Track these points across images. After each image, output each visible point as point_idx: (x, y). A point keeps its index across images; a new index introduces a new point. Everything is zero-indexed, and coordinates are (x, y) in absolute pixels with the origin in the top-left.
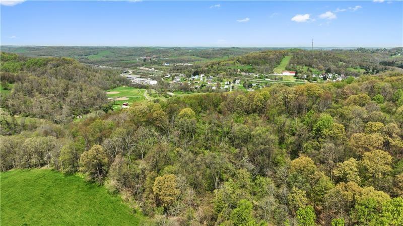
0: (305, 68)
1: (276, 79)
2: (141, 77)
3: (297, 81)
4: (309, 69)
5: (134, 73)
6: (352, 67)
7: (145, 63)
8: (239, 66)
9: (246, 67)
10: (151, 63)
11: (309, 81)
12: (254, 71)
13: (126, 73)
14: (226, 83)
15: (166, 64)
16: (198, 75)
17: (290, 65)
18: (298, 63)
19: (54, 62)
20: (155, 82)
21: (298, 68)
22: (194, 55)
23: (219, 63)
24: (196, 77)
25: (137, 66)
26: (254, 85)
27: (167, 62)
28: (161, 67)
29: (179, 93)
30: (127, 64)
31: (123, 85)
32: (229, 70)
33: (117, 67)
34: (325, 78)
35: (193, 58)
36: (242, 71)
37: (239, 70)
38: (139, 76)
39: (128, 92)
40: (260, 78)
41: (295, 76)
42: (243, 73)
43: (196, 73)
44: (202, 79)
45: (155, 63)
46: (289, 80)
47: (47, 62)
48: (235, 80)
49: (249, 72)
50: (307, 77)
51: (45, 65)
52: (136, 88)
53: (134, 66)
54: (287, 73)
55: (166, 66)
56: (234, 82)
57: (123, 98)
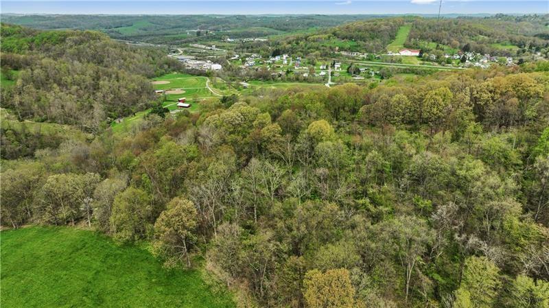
0: (434, 45)
1: (392, 61)
2: (196, 59)
3: (423, 64)
4: (438, 46)
5: (185, 52)
6: (498, 42)
7: (199, 37)
8: (337, 42)
9: (348, 44)
10: (208, 38)
11: (440, 63)
12: (359, 49)
13: (174, 52)
14: (321, 67)
15: (229, 40)
16: (279, 55)
17: (410, 40)
18: (422, 38)
19: (75, 38)
20: (217, 67)
21: (425, 44)
23: (306, 38)
24: (277, 58)
26: (362, 69)
27: (231, 36)
28: (223, 44)
29: (256, 84)
30: (175, 39)
31: (174, 70)
32: (322, 48)
33: (161, 44)
34: (463, 60)
36: (341, 49)
37: (337, 48)
38: (193, 57)
39: (181, 81)
40: (369, 60)
41: (420, 56)
42: (343, 53)
43: (276, 54)
44: (286, 62)
45: (213, 38)
46: (412, 62)
47: (66, 36)
48: (334, 64)
49: (352, 51)
50: (438, 57)
51: (63, 41)
52: (193, 75)
53: (184, 43)
54: (407, 53)
55: (229, 42)
56: (333, 66)
57: (177, 90)
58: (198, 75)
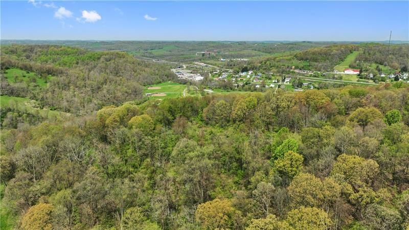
0: (374, 66)
1: (334, 78)
2: (191, 73)
3: (358, 81)
4: (378, 67)
5: (187, 68)
7: (203, 58)
8: (296, 62)
9: (302, 64)
10: (209, 58)
12: (310, 68)
13: (180, 67)
14: (274, 81)
15: (222, 59)
17: (355, 62)
18: (366, 60)
21: (365, 65)
22: (255, 50)
23: (274, 59)
24: (244, 74)
25: (194, 60)
26: (305, 84)
28: (217, 62)
29: (218, 91)
30: (185, 58)
31: (170, 80)
32: (282, 66)
33: (175, 61)
35: (254, 53)
36: (296, 68)
37: (293, 67)
38: (190, 71)
39: (170, 88)
40: (316, 76)
41: (359, 75)
42: (297, 71)
43: (245, 70)
44: (249, 76)
45: (213, 58)
46: (351, 79)
47: (101, 56)
48: (285, 79)
50: (374, 76)
51: (99, 58)
52: (180, 84)
53: (189, 60)
54: (351, 72)
55: (222, 61)
56: (283, 80)
57: (162, 93)
58: (184, 84)
